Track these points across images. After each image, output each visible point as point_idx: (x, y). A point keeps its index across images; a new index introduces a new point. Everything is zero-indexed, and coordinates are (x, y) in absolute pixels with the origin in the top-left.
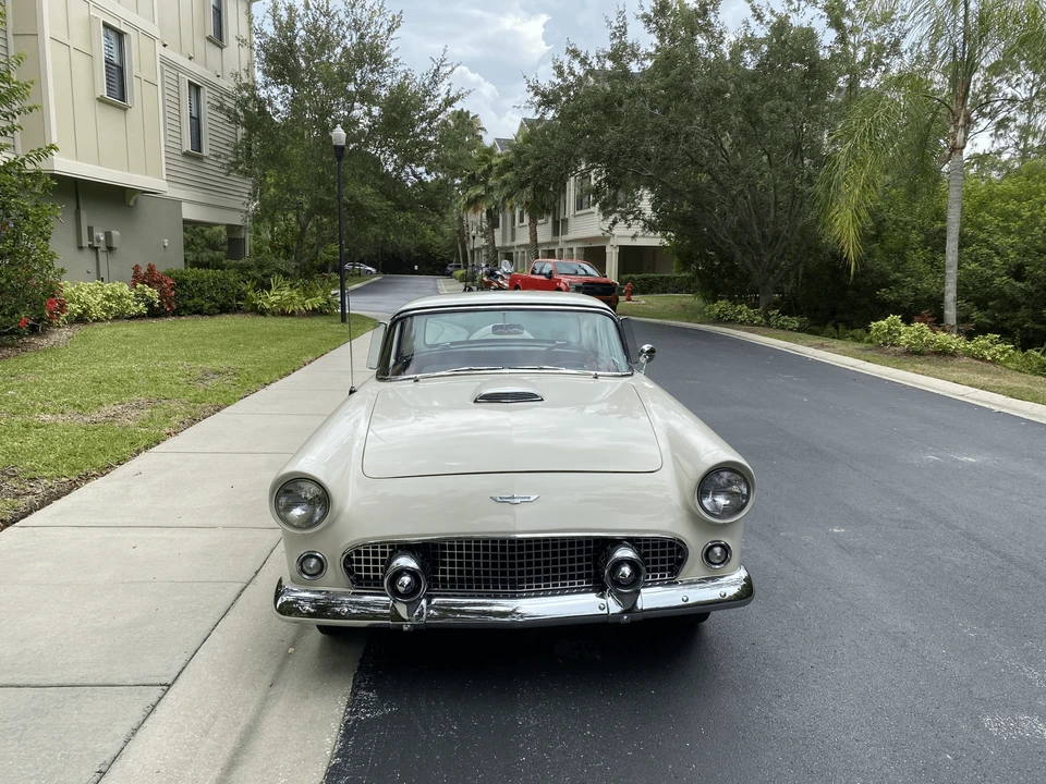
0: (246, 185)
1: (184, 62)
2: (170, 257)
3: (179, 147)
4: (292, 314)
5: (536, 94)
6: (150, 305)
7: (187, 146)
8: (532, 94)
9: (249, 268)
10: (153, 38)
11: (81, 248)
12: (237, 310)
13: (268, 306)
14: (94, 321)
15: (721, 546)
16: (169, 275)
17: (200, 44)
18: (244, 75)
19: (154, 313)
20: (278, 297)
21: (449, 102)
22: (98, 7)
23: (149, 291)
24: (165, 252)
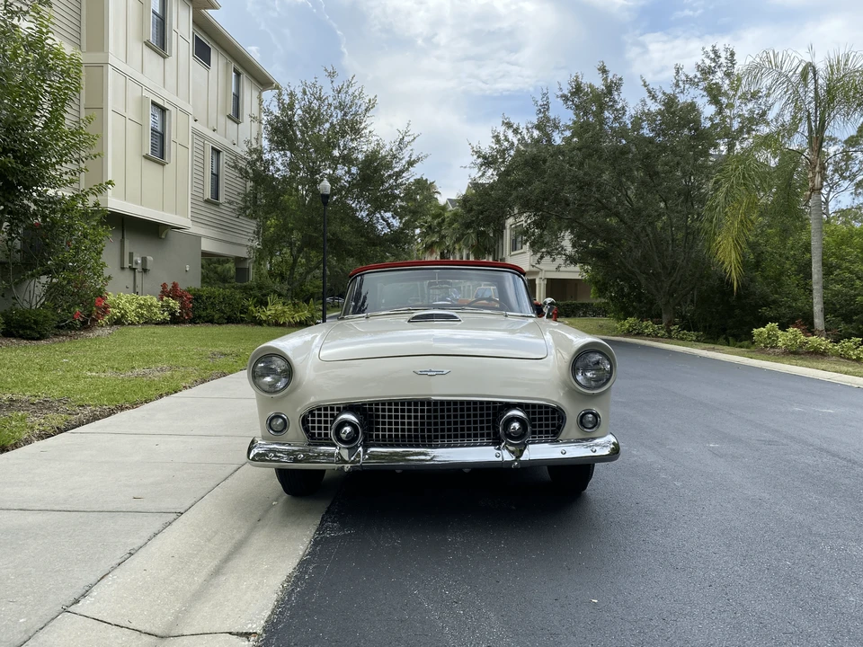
0: (252, 226)
1: (209, 133)
2: (191, 279)
3: (201, 195)
4: (284, 325)
5: (479, 157)
6: (172, 314)
7: (208, 195)
8: (475, 157)
9: (251, 289)
10: (188, 114)
11: (123, 268)
12: (240, 321)
13: (264, 318)
14: (129, 324)
15: (592, 413)
16: (189, 291)
17: (222, 120)
18: (254, 142)
19: (175, 320)
20: (273, 312)
21: (411, 164)
22: (148, 90)
23: (172, 302)
24: (187, 275)
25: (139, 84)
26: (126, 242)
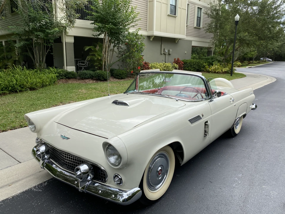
0: (212, 35)
1: (197, 2)
3: (193, 26)
4: (218, 73)
6: (176, 69)
7: (195, 26)
9: (208, 59)
11: (161, 54)
12: (203, 71)
13: (210, 70)
15: (119, 177)
16: (183, 61)
20: (214, 68)
23: (176, 65)
24: (186, 55)
26: (163, 45)
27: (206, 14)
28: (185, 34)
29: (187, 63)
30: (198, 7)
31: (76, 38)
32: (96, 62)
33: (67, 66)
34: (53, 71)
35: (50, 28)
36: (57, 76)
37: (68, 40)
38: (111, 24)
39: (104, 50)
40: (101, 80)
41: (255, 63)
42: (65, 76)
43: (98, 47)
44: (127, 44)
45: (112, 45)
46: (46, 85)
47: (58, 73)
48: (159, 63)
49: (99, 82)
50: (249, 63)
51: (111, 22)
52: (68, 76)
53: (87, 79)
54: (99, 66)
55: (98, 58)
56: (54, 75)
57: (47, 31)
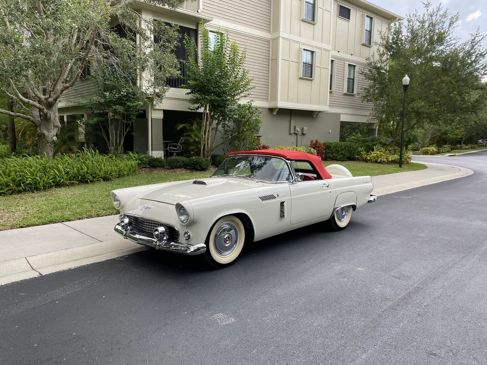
1: (348, 57)
2: (332, 137)
3: (342, 92)
4: (380, 162)
7: (345, 91)
10: (328, 51)
11: (290, 134)
12: (357, 160)
13: (368, 158)
15: (187, 233)
16: (324, 144)
17: (358, 48)
20: (376, 155)
22: (303, 44)
23: (312, 150)
24: (329, 135)
25: (298, 43)
26: (292, 121)
27: (362, 74)
28: (328, 105)
29: (330, 147)
30: (349, 64)
31: (166, 112)
32: (193, 145)
33: (152, 150)
34: (133, 157)
35: (132, 100)
36: (138, 164)
37: (155, 115)
38: (213, 94)
39: (203, 129)
40: (197, 170)
41: (466, 149)
42: (149, 164)
43: (196, 125)
44: (235, 121)
45: (215, 122)
46: (124, 175)
47: (140, 160)
48: (286, 147)
49: (195, 172)
50: (452, 149)
51: (213, 92)
52: (154, 164)
53: (179, 168)
54: (196, 150)
55: (195, 140)
56: (134, 163)
57: (129, 104)
